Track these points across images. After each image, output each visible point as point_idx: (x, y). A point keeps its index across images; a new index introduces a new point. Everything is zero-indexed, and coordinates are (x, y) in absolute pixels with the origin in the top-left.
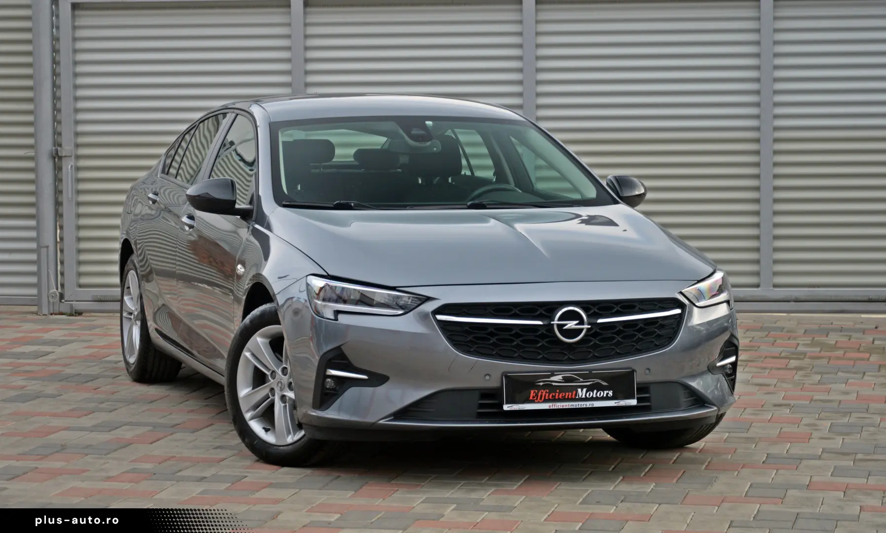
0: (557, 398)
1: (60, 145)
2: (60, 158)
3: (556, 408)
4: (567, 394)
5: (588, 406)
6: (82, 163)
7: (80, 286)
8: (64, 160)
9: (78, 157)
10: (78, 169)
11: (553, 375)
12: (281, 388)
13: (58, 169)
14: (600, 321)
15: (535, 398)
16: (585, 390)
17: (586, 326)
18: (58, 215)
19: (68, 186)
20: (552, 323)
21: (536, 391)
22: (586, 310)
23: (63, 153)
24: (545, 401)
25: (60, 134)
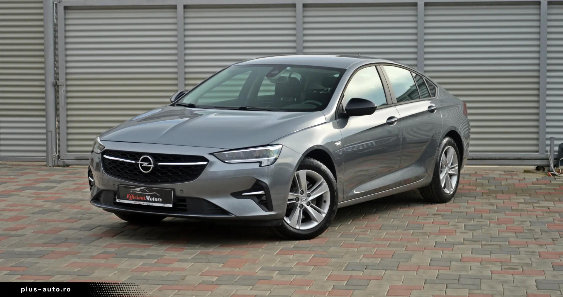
0: (137, 199)
1: (58, 79)
2: (58, 86)
4: (142, 198)
5: (150, 205)
6: (70, 89)
7: (68, 152)
8: (60, 87)
9: (67, 86)
10: (67, 92)
11: (136, 187)
13: (57, 91)
14: (159, 164)
15: (129, 198)
16: (149, 197)
17: (152, 166)
18: (57, 115)
19: (62, 100)
20: (138, 162)
21: (130, 194)
23: (59, 83)
25: (58, 74)
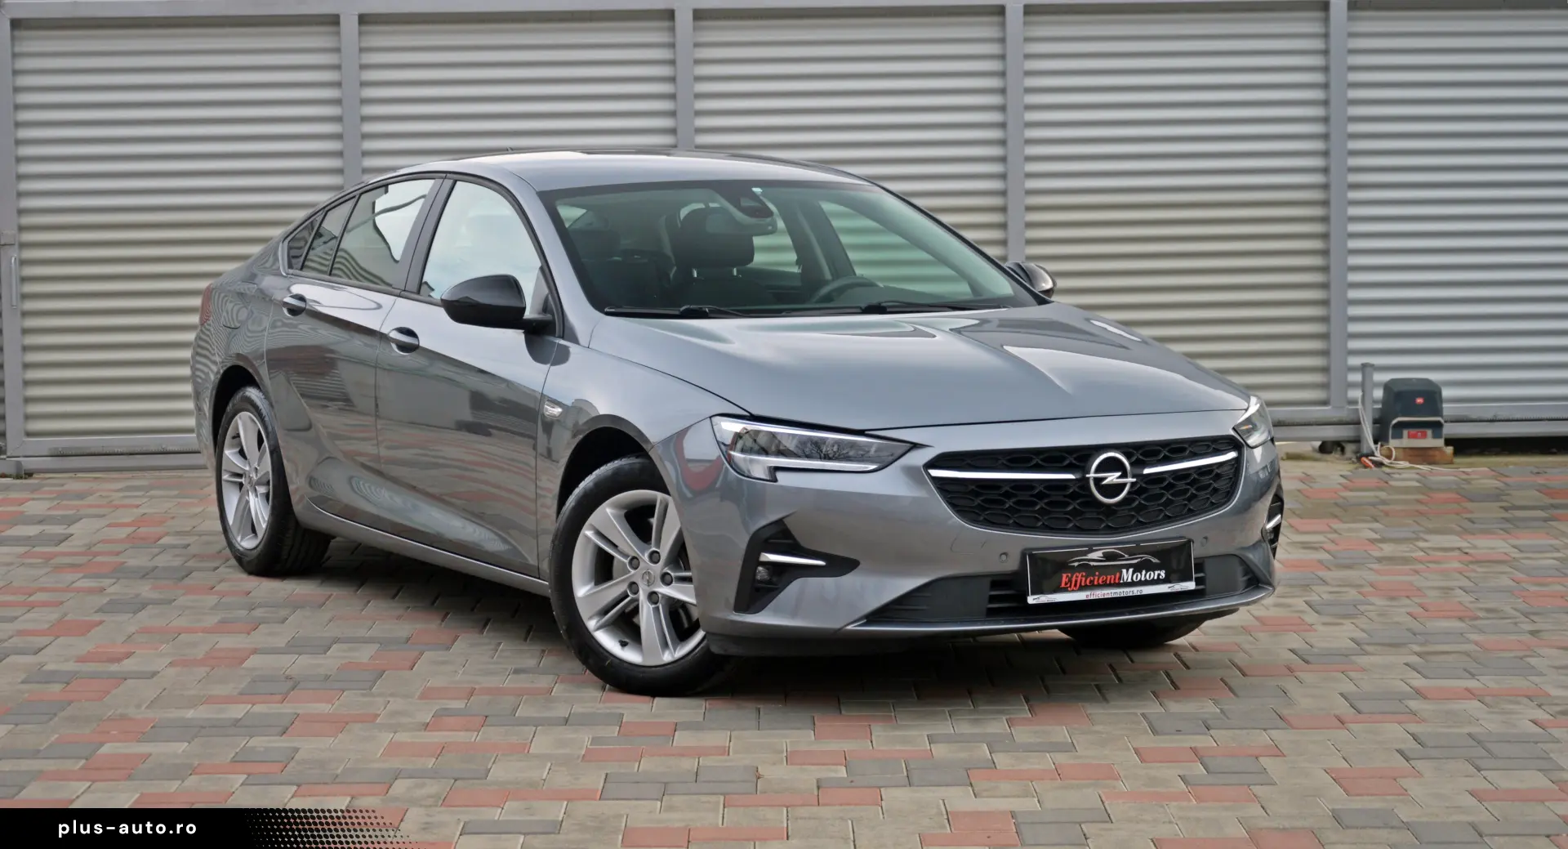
0: (1096, 583)
3: (1095, 598)
4: (1109, 577)
5: (1136, 593)
11: (1091, 551)
12: (648, 582)
14: (1147, 471)
15: (1068, 585)
16: (1131, 570)
17: (1130, 480)
20: (1087, 476)
21: (1070, 575)
22: (1128, 456)
24: (1082, 588)
